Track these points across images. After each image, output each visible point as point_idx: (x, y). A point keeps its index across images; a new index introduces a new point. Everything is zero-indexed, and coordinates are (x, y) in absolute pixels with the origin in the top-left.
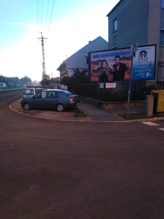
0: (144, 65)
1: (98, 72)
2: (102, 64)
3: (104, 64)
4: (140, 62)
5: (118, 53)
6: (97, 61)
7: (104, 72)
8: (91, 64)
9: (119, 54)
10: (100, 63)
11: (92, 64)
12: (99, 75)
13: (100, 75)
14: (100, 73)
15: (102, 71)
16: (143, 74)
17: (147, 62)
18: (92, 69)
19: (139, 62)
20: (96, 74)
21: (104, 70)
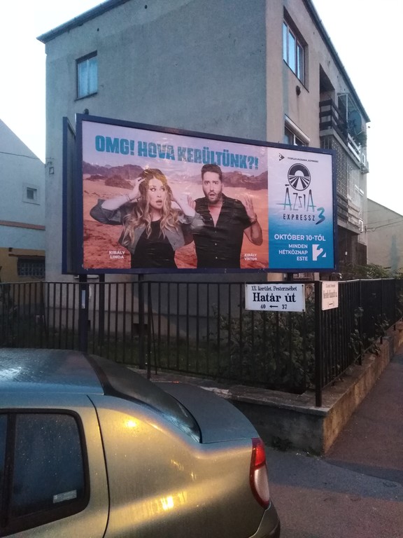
0: (303, 218)
1: (123, 222)
2: (143, 188)
3: (154, 189)
4: (290, 205)
5: (213, 153)
6: (119, 168)
7: (156, 225)
8: (86, 176)
9: (219, 157)
10: (132, 182)
11: (94, 178)
12: (128, 238)
13: (135, 240)
14: (133, 231)
15: (143, 221)
16: (301, 249)
17: (313, 206)
18: (89, 203)
19: (287, 202)
20: (115, 232)
21: (156, 218)
